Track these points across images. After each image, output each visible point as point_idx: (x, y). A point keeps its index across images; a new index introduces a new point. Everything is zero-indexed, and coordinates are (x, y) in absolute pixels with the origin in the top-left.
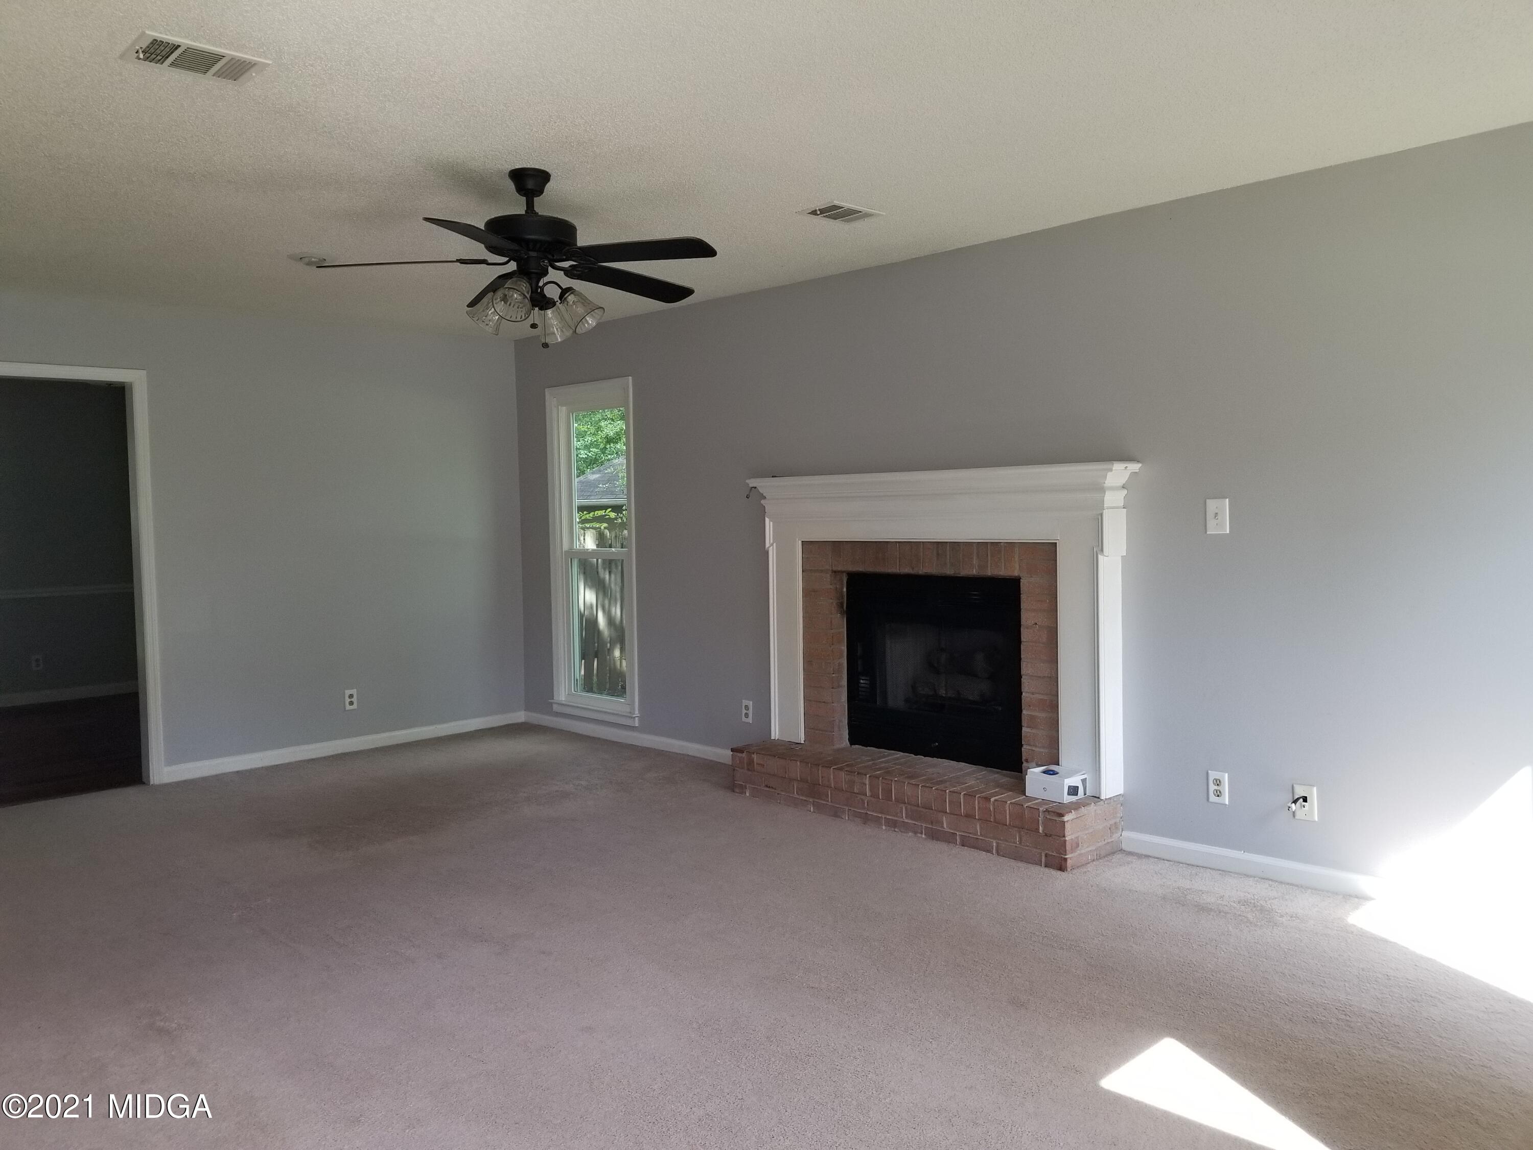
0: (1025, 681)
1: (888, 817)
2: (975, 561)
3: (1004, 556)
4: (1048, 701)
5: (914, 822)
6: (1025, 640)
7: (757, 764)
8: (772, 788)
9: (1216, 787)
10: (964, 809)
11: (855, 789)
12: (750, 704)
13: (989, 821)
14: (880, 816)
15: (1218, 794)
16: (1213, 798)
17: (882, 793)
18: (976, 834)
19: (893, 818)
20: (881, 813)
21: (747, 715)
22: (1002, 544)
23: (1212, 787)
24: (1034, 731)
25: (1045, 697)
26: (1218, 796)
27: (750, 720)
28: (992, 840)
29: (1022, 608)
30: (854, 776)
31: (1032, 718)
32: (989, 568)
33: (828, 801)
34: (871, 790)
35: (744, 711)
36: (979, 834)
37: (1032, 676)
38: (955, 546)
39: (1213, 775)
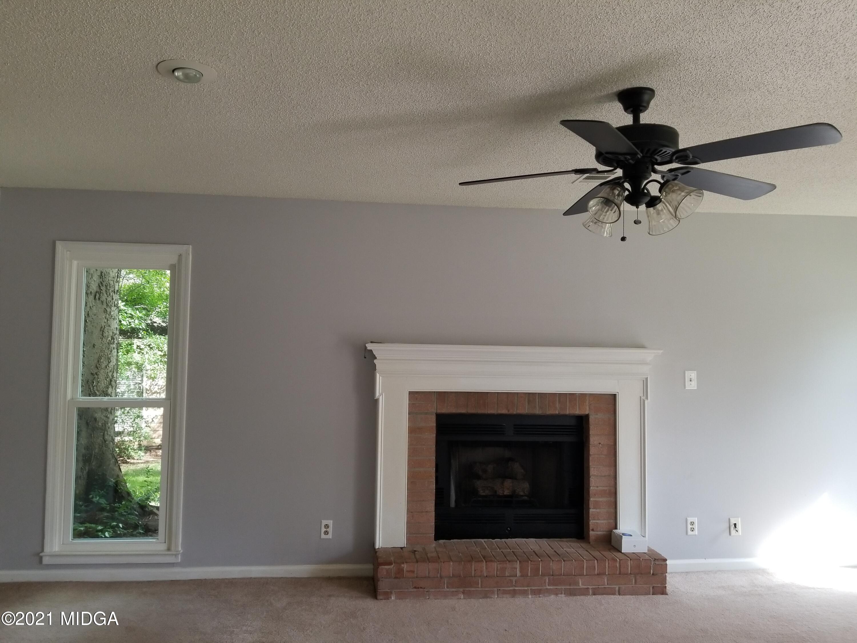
0: (592, 479)
1: (533, 588)
2: (557, 405)
3: (579, 402)
4: (608, 491)
5: (556, 587)
6: (592, 454)
7: (407, 571)
8: (421, 588)
9: (691, 526)
10: (597, 570)
11: (507, 573)
12: (330, 523)
13: (616, 574)
14: (526, 589)
15: (692, 530)
16: (690, 533)
17: (530, 572)
18: (604, 585)
19: (538, 588)
20: (528, 586)
21: (326, 533)
22: (577, 394)
23: (689, 526)
24: (598, 510)
25: (605, 488)
26: (692, 531)
27: (330, 536)
28: (615, 586)
29: (590, 434)
30: (506, 564)
31: (596, 502)
32: (568, 410)
33: (479, 587)
34: (521, 572)
35: (323, 530)
36: (606, 584)
37: (597, 476)
38: (542, 396)
39: (690, 520)
